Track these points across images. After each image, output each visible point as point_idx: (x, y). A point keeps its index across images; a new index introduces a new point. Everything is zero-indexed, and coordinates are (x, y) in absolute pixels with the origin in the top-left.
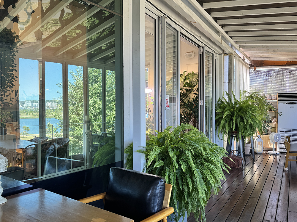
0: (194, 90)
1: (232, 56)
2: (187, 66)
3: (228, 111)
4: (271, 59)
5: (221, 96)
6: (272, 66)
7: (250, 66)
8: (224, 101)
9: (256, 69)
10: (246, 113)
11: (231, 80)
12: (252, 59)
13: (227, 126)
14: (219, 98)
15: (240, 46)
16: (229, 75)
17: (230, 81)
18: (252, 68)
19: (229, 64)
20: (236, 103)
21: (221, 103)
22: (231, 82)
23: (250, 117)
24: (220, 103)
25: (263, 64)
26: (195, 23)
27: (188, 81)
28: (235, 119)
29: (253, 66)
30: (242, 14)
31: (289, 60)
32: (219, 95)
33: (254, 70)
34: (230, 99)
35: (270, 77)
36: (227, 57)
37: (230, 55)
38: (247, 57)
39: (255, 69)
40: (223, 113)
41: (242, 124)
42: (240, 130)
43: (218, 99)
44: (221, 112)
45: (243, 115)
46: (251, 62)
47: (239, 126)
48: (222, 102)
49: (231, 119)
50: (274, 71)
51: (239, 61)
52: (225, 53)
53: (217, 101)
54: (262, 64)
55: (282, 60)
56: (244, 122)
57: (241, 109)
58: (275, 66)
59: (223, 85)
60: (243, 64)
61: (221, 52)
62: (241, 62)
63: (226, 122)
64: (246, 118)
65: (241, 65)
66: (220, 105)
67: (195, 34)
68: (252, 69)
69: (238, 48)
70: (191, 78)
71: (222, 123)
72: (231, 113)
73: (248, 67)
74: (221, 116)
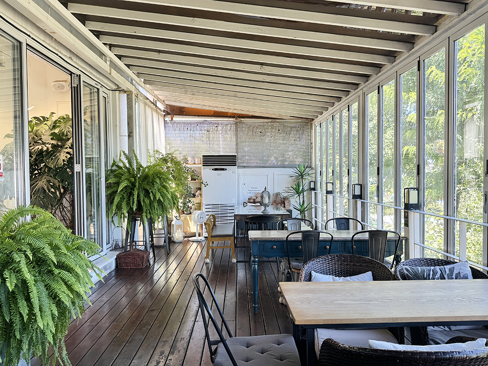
0: (67, 146)
1: (132, 96)
2: (58, 104)
3: (126, 182)
4: (193, 106)
5: (117, 158)
6: (195, 116)
7: (164, 114)
8: (121, 165)
9: (174, 119)
10: (153, 183)
11: (132, 132)
12: (167, 103)
13: (124, 205)
14: (114, 160)
15: (145, 82)
16: (128, 124)
17: (130, 134)
18: (168, 116)
19: (128, 108)
20: (139, 169)
21: (117, 169)
22: (132, 136)
23: (159, 190)
24: (114, 168)
25: (184, 111)
26: (54, 33)
27: (57, 131)
28: (137, 193)
29: (169, 114)
30: (135, 32)
31: (216, 109)
32: (113, 156)
33: (170, 119)
34: (130, 163)
35: (192, 132)
36: (124, 96)
37: (129, 94)
38: (159, 100)
39: (172, 119)
40: (118, 184)
41: (147, 201)
42: (145, 210)
43: (112, 162)
44: (115, 183)
45: (148, 187)
46: (167, 108)
47: (142, 204)
48: (118, 166)
49: (131, 194)
50: (198, 123)
51: (146, 104)
52: (120, 89)
53: (111, 165)
54: (181, 111)
55: (207, 108)
56: (150, 197)
57: (146, 177)
58: (199, 116)
59: (120, 141)
60: (152, 109)
61: (114, 87)
62: (149, 106)
63: (122, 199)
64: (152, 192)
65: (149, 111)
66: (115, 171)
67: (60, 52)
68: (168, 119)
69: (143, 84)
70: (62, 125)
71: (117, 200)
72: (130, 185)
73: (161, 115)
74: (114, 189)
